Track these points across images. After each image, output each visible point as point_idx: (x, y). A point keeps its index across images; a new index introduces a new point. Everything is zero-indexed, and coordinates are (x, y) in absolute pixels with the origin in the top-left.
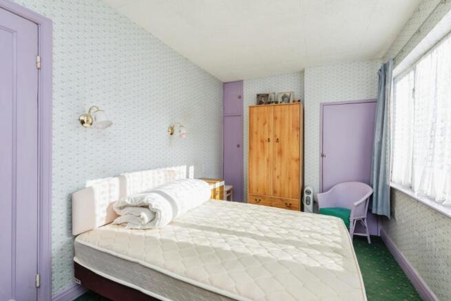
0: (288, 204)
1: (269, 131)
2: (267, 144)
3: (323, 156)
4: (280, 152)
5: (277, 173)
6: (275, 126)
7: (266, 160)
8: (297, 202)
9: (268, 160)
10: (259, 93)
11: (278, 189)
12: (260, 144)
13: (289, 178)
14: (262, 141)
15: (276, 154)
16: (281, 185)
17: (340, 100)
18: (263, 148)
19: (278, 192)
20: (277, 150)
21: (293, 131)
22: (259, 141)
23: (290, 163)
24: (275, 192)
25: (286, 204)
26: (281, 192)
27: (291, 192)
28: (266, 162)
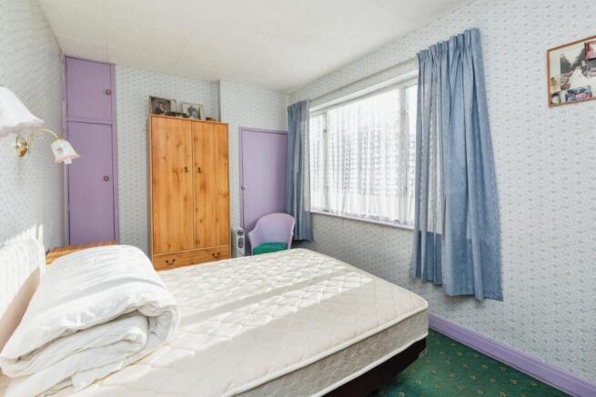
0: (216, 255)
1: (187, 156)
2: (183, 176)
3: (243, 188)
4: (204, 187)
5: (200, 215)
6: (194, 150)
7: (182, 198)
8: (226, 248)
9: (186, 199)
10: (153, 95)
11: (201, 237)
12: (171, 176)
13: (217, 220)
14: (175, 171)
15: (198, 189)
16: (205, 231)
17: (257, 127)
18: (178, 181)
19: (202, 241)
20: (198, 182)
21: (220, 158)
22: (170, 170)
23: (217, 200)
24: (197, 242)
25: (213, 255)
26: (205, 240)
27: (218, 237)
28: (182, 202)
